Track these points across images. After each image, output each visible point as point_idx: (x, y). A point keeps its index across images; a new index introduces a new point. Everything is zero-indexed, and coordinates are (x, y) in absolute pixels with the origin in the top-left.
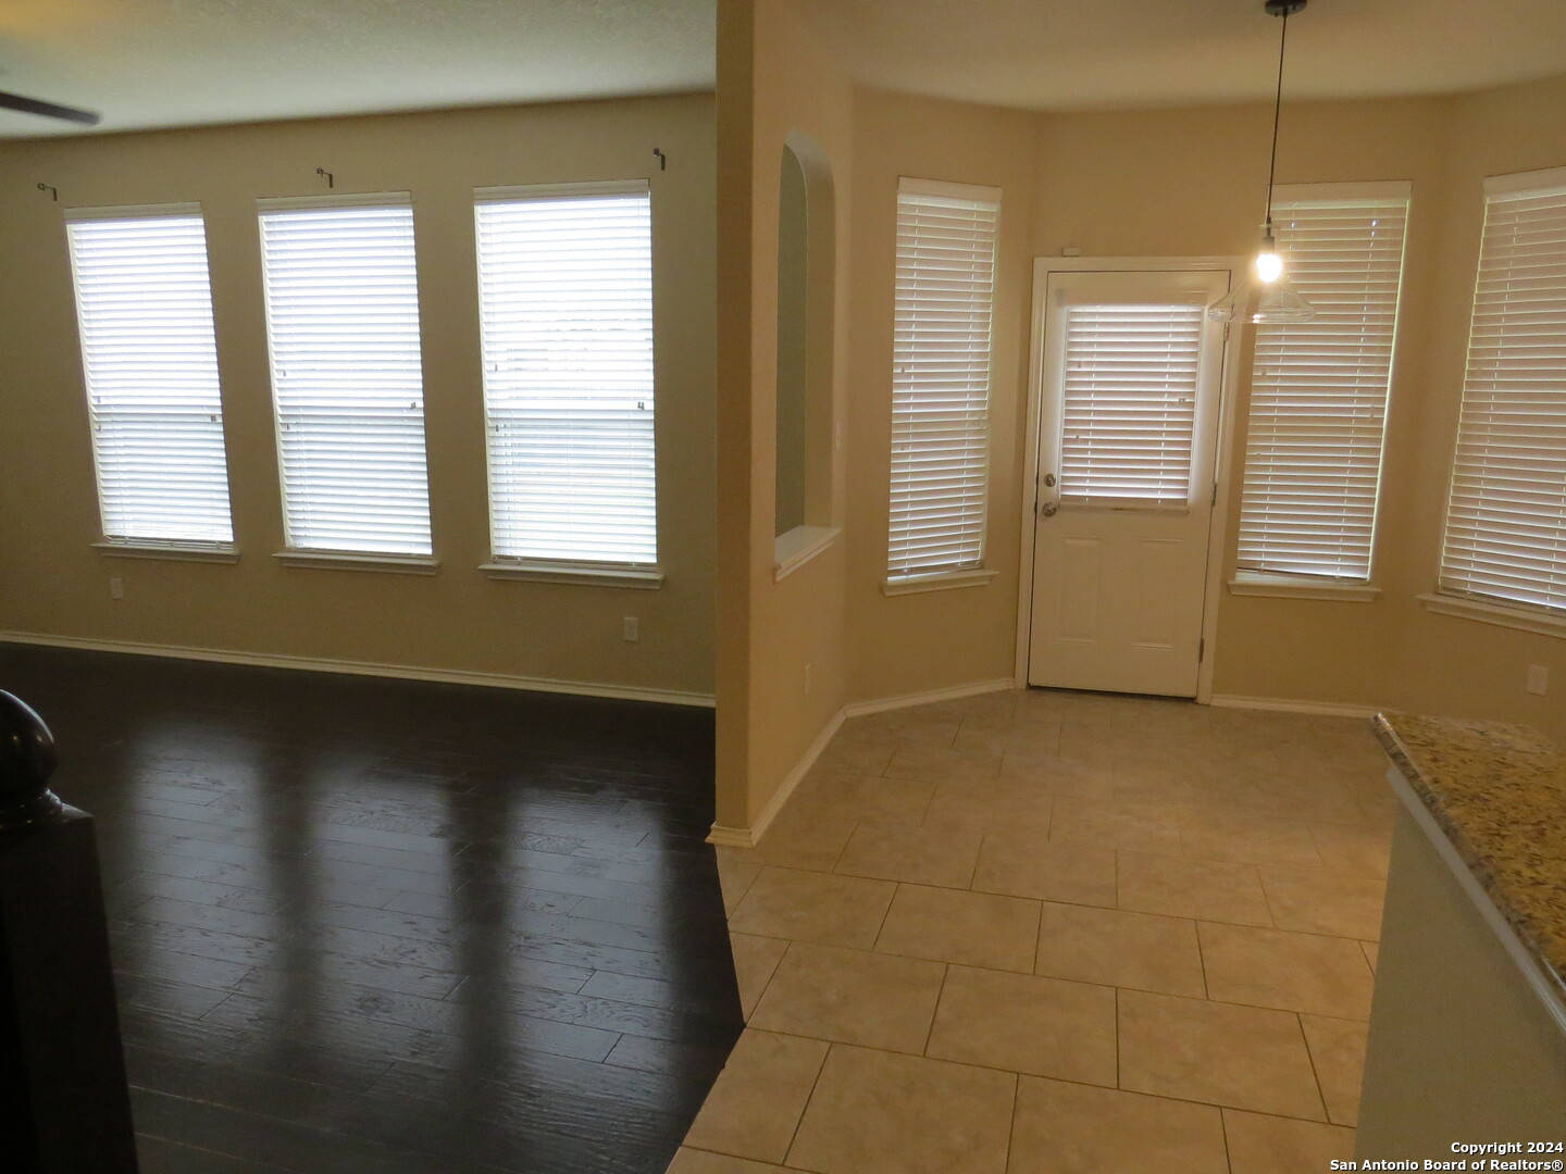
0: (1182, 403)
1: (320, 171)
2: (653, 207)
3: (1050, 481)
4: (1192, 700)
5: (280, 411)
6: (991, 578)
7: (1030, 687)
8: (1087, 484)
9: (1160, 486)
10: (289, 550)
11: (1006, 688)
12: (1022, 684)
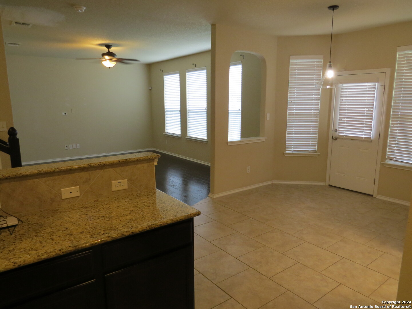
0: (369, 110)
1: (193, 64)
2: (242, 67)
3: (336, 131)
4: (372, 196)
5: (188, 110)
6: (319, 155)
7: (330, 186)
8: (345, 132)
9: (364, 133)
10: (188, 137)
11: (323, 185)
12: (327, 184)
